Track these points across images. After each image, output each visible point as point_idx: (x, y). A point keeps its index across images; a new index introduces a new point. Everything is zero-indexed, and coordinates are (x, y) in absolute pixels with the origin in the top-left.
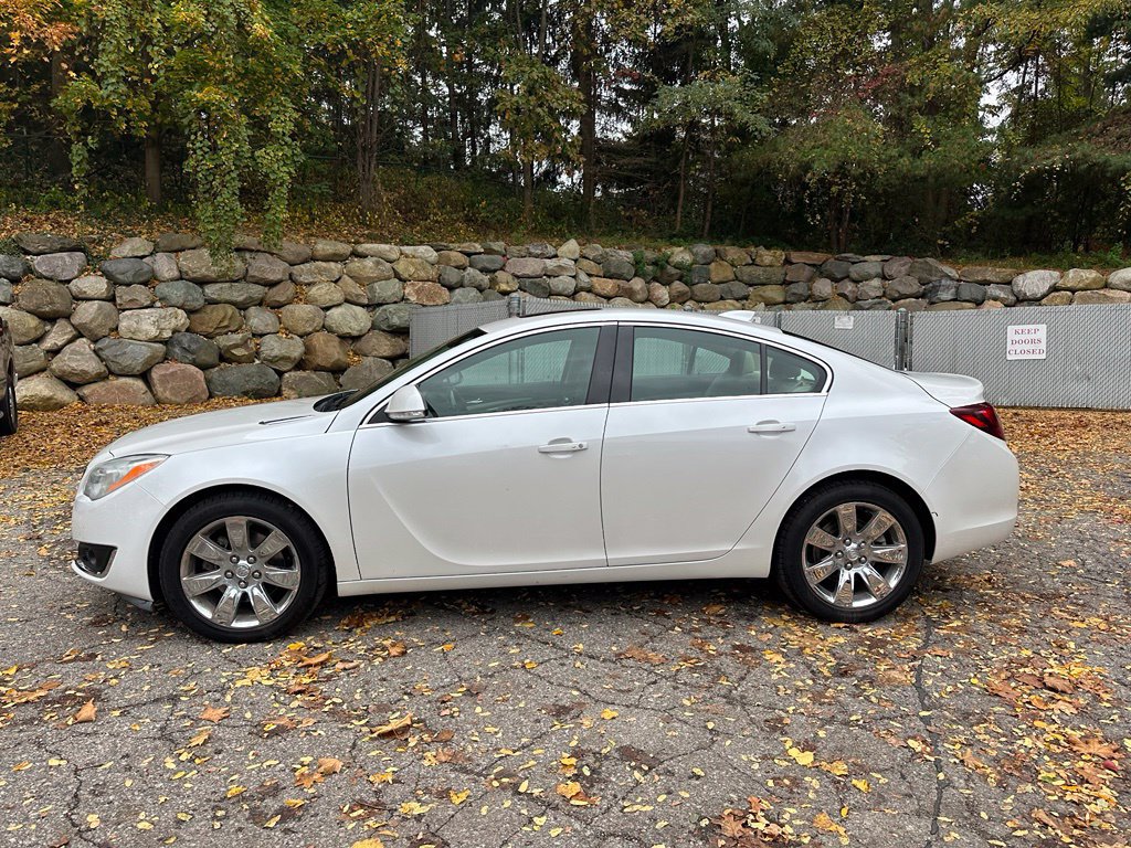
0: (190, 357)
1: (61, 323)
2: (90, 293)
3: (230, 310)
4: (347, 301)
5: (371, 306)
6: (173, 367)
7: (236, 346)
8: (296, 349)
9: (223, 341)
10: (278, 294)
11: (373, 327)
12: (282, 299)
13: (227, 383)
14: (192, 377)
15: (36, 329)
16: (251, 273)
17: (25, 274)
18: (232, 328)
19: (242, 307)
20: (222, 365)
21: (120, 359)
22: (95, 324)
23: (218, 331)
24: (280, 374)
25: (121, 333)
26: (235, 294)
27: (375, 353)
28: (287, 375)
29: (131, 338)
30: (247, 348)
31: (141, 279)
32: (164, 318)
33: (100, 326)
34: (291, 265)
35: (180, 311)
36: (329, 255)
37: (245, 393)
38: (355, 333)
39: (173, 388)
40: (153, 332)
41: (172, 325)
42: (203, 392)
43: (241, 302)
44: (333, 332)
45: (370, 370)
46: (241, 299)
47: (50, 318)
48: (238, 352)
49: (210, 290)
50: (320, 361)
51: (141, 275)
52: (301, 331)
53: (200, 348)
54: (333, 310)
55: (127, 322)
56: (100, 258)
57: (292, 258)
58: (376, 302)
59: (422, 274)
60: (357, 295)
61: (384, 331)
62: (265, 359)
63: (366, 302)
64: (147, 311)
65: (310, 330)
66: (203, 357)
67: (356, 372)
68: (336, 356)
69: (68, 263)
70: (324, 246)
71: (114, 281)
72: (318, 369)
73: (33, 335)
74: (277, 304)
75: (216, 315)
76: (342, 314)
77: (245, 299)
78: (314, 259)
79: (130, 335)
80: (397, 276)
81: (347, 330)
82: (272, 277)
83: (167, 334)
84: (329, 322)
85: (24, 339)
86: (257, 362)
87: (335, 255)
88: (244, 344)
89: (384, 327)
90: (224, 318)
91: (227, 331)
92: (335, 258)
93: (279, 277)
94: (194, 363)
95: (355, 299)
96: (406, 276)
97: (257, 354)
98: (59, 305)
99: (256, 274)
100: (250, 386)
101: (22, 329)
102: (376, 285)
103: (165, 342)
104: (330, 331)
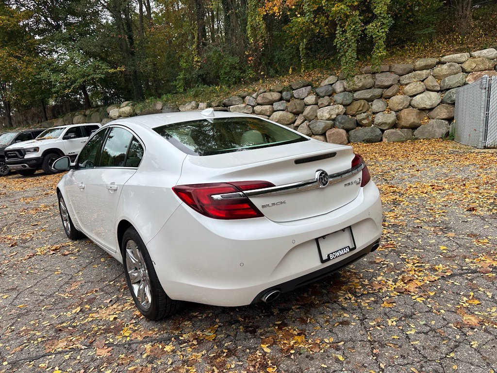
0: (342, 126)
1: (300, 115)
2: (310, 102)
3: (363, 102)
4: (428, 90)
5: (442, 91)
6: (334, 130)
7: (364, 119)
8: (391, 118)
9: (359, 117)
10: (388, 92)
11: (442, 102)
12: (390, 94)
13: (356, 137)
14: (341, 134)
15: (292, 118)
16: (377, 83)
17: (291, 97)
18: (364, 111)
19: (370, 100)
20: (357, 128)
21: (314, 129)
22: (309, 115)
23: (357, 113)
24: (383, 131)
25: (318, 118)
26: (366, 95)
27: (437, 117)
28: (385, 131)
29: (321, 119)
30: (368, 120)
31: (329, 94)
32: (333, 109)
33: (311, 115)
34: (400, 76)
35: (340, 106)
36: (423, 67)
37: (363, 141)
38: (428, 107)
39: (333, 139)
40: (328, 116)
41: (336, 113)
42: (345, 140)
43: (369, 98)
44: (415, 108)
45: (433, 127)
46: (369, 97)
47: (297, 114)
48: (364, 122)
49: (356, 95)
50: (403, 123)
51: (328, 92)
52: (396, 109)
53: (345, 122)
54: (417, 96)
55: (319, 113)
56: (316, 87)
57: (400, 72)
58: (445, 88)
59: (481, 67)
60: (433, 86)
61: (449, 104)
62: (376, 125)
63: (439, 89)
64: (326, 107)
65: (401, 108)
66: (347, 125)
67: (424, 128)
68: (412, 120)
69: (304, 91)
70: (420, 63)
71: (318, 96)
72: (403, 127)
73: (291, 121)
74: (388, 97)
75: (356, 105)
76: (422, 98)
77: (371, 97)
78: (414, 70)
79: (321, 118)
80: (464, 71)
81: (423, 106)
82: (386, 84)
83: (333, 117)
84: (413, 103)
85: (288, 123)
86: (373, 126)
87: (426, 66)
88: (367, 117)
89: (449, 102)
90: (360, 106)
91: (361, 112)
92: (426, 68)
93: (390, 83)
94: (343, 128)
95: (432, 88)
96: (469, 70)
97: (373, 122)
98: (299, 109)
99: (379, 83)
100: (366, 137)
101: (287, 119)
102: (446, 79)
103: (334, 120)
104: (414, 107)
